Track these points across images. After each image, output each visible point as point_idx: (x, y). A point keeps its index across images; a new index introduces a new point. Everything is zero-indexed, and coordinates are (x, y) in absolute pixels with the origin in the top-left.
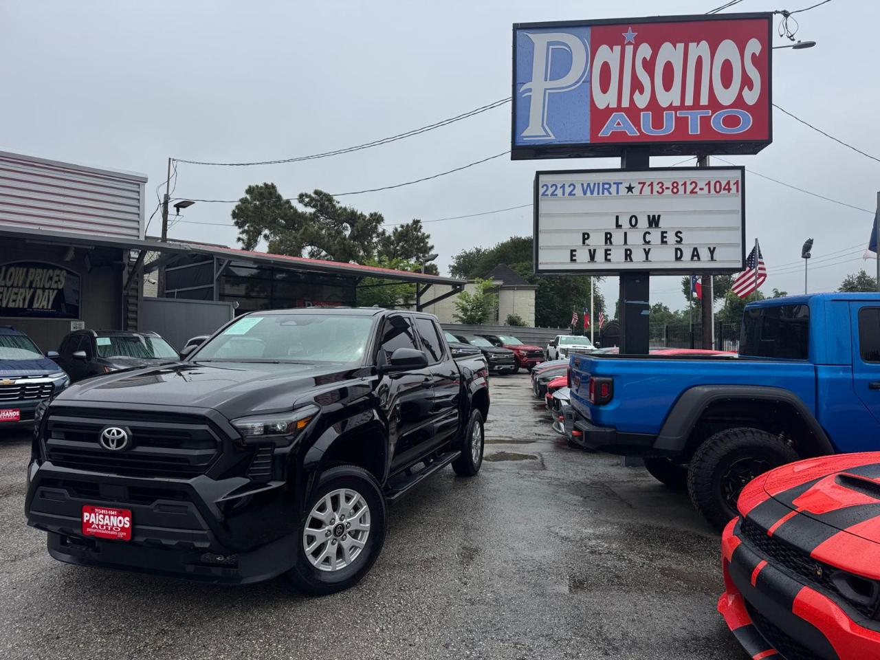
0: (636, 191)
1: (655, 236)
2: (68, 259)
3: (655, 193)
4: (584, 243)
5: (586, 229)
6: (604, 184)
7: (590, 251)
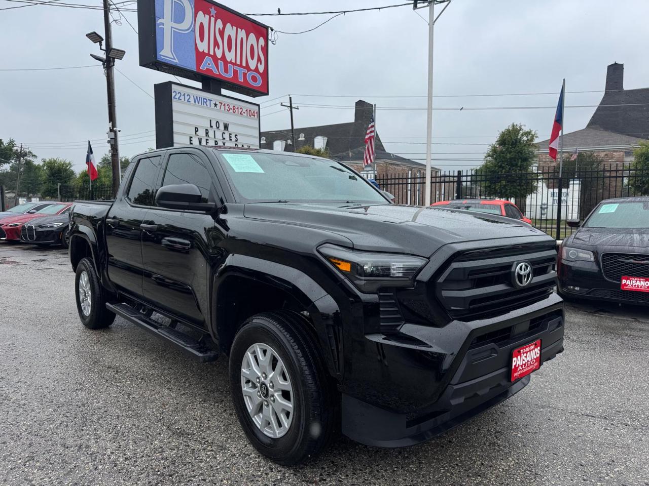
0: (218, 106)
1: (227, 136)
3: (226, 110)
4: (196, 134)
5: (197, 125)
6: (204, 99)
7: (199, 138)
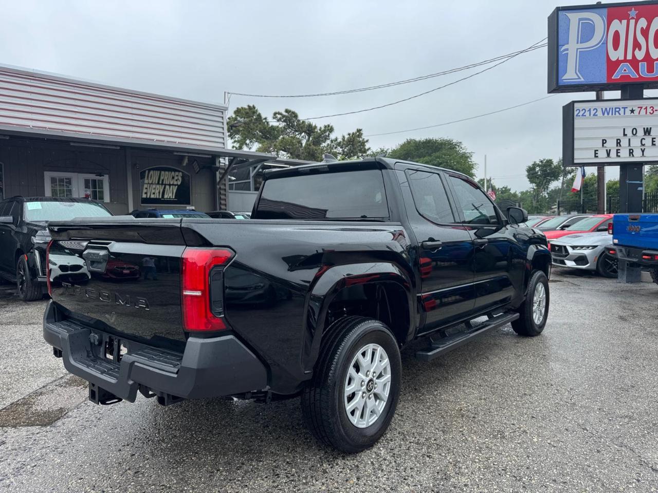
0: (636, 113)
1: (648, 141)
2: (185, 164)
3: (648, 113)
4: (603, 146)
5: (604, 137)
6: (616, 108)
7: (607, 150)
